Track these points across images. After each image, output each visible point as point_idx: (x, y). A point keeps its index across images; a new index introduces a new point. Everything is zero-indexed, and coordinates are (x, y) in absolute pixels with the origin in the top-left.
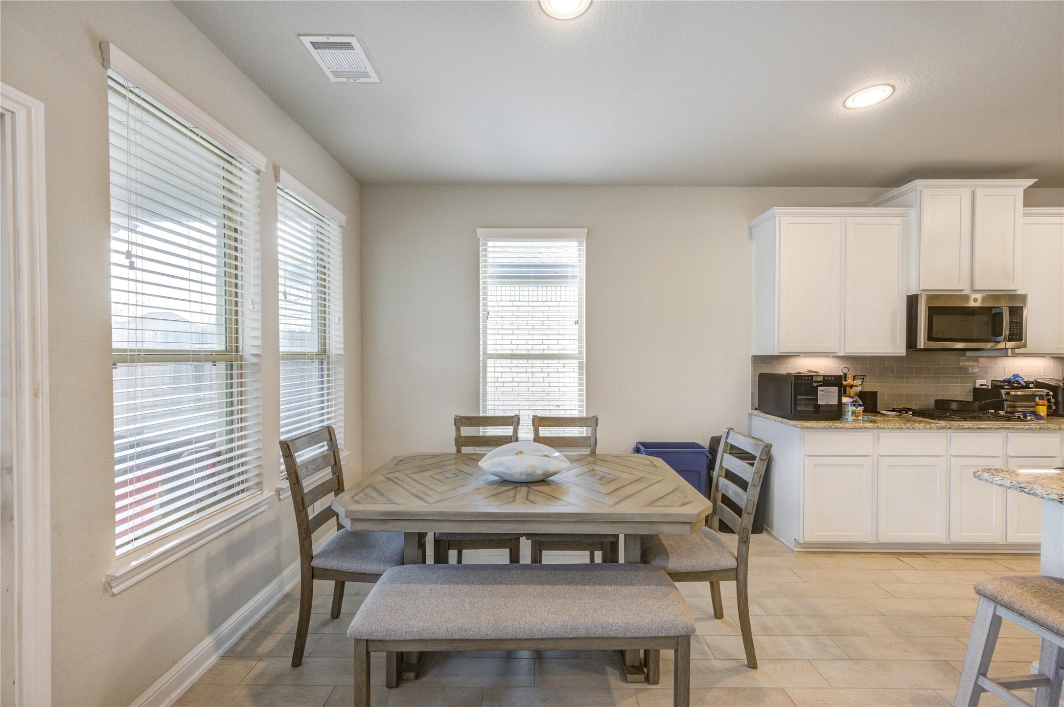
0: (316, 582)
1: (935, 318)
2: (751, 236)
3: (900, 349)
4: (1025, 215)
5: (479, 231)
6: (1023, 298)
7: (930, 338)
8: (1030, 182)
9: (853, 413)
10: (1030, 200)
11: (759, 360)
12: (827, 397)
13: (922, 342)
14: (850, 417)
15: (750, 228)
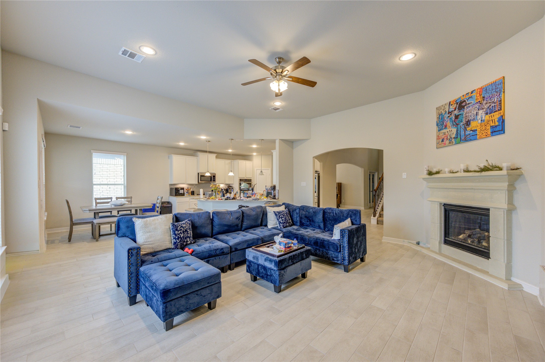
0: (74, 227)
1: (201, 177)
2: (169, 158)
3: (197, 183)
4: (216, 160)
5: (91, 151)
6: (215, 174)
7: (201, 181)
8: (216, 155)
9: (186, 194)
10: (217, 157)
11: (171, 185)
12: (181, 191)
13: (200, 182)
14: (186, 195)
15: (169, 157)
